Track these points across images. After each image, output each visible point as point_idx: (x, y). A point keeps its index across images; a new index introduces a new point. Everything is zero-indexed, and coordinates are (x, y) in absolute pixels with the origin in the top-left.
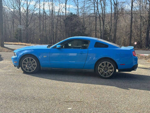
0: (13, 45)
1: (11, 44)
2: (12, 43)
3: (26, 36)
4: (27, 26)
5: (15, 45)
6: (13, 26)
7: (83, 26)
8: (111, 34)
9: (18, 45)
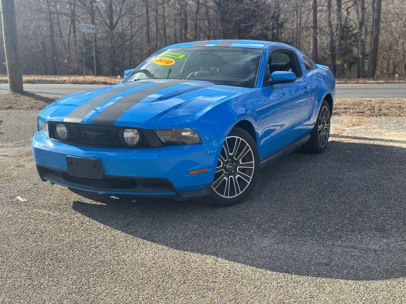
0: (69, 83)
1: (64, 82)
2: (65, 78)
3: (111, 57)
4: (112, 26)
5: (74, 83)
6: (74, 27)
7: (275, 18)
8: (363, 36)
9: (84, 83)
